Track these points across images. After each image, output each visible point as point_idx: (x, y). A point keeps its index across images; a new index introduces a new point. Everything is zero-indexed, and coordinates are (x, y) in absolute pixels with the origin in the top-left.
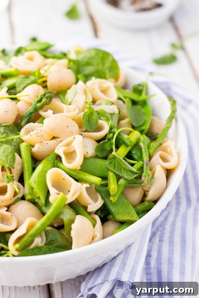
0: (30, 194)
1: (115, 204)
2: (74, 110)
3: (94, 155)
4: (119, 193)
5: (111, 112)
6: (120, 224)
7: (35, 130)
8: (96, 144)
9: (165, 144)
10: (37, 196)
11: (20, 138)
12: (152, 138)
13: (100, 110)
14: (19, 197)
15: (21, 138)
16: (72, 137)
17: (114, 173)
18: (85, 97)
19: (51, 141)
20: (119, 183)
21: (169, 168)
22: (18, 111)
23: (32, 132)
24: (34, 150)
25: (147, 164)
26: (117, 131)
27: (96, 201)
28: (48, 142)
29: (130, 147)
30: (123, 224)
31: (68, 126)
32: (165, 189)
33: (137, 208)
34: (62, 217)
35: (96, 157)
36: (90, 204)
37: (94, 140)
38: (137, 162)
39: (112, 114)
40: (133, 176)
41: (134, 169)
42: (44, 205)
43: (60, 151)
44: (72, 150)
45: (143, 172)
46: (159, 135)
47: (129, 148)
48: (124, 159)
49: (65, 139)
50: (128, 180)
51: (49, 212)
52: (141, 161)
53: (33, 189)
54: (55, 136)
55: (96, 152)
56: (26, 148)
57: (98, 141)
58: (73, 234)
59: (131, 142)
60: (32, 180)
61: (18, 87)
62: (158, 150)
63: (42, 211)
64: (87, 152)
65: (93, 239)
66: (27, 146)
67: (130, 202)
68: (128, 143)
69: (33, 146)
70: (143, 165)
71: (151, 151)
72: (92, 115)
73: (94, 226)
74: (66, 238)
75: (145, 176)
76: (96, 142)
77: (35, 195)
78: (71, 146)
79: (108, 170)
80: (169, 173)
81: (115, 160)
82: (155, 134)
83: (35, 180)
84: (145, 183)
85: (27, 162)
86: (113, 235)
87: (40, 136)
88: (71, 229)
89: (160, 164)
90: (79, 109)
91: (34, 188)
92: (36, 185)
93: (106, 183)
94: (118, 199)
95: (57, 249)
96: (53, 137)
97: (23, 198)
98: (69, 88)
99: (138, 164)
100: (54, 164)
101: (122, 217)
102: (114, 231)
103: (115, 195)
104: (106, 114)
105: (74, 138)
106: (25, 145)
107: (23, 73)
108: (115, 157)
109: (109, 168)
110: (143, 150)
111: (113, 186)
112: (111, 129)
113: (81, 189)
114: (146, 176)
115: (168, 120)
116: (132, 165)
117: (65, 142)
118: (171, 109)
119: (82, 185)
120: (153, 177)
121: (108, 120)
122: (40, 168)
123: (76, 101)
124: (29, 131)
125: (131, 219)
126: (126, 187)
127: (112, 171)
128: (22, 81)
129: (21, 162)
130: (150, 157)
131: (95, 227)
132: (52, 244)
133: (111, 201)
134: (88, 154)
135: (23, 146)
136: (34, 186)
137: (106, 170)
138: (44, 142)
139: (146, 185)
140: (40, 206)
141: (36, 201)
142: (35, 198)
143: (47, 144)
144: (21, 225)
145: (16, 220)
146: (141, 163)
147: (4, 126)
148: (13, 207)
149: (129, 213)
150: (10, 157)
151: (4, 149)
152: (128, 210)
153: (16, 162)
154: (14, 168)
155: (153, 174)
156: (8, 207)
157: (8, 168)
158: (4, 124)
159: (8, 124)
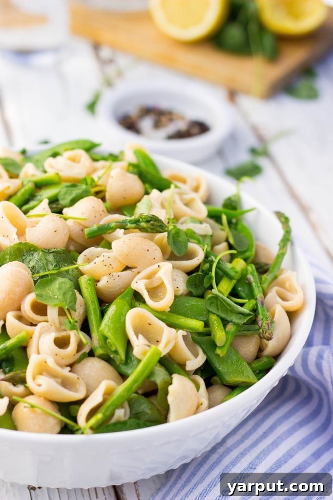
0: (102, 347)
1: (223, 359)
3: (185, 293)
4: (228, 343)
5: (203, 233)
6: (230, 390)
7: (100, 256)
8: (187, 277)
9: (281, 277)
10: (113, 349)
11: (77, 268)
12: (260, 270)
13: (187, 229)
14: (85, 352)
15: (80, 268)
16: (157, 265)
17: (218, 316)
18: (164, 211)
19: (125, 272)
20: (227, 329)
21: (292, 309)
22: (70, 231)
23: (97, 258)
25: (262, 303)
26: (216, 258)
27: (196, 355)
28: (119, 273)
29: (235, 280)
30: (234, 388)
31: (148, 250)
32: (288, 339)
33: (252, 366)
34: (153, 379)
35: (190, 294)
36: (189, 360)
37: (183, 271)
38: (247, 300)
39: (204, 236)
40: (245, 318)
41: (245, 310)
42: (124, 362)
43: (140, 285)
44: (155, 285)
45: (259, 314)
46: (269, 266)
47: (234, 282)
48: (228, 297)
49: (144, 269)
50: (239, 325)
52: (252, 299)
53: (106, 338)
54: (129, 266)
55: (187, 287)
56: (89, 283)
57: (189, 273)
58: (170, 399)
59: (237, 272)
60: (105, 327)
61: (63, 199)
62: (271, 285)
63: (121, 373)
64: (178, 287)
65: (197, 409)
66: (89, 280)
67: (243, 357)
68: (232, 274)
69: (98, 281)
70: (257, 305)
72: (178, 236)
74: (158, 410)
75: (262, 320)
76: (186, 275)
77: (110, 347)
78: (153, 279)
79: (209, 312)
80: (292, 315)
81: (217, 301)
82: (262, 264)
83: (108, 326)
85: (92, 302)
86: (223, 402)
87: (108, 265)
88: (167, 393)
89: (279, 303)
91: (108, 337)
92: (111, 333)
93: (206, 331)
94: (227, 353)
96: (124, 267)
97: (91, 354)
98: (139, 201)
100: (132, 304)
101: (234, 376)
102: (224, 398)
103: (223, 346)
104: (196, 236)
105: (159, 266)
106: (87, 279)
107: (66, 180)
108: (216, 297)
109: (210, 310)
110: (254, 284)
111: (220, 335)
112: (207, 257)
113: (176, 338)
114: (264, 319)
115: (282, 244)
116: (242, 305)
117: (144, 273)
118: (284, 229)
119: (177, 331)
120: (272, 322)
121: (199, 243)
122: (112, 310)
124: (88, 259)
125: (247, 380)
126: (236, 336)
127: (214, 314)
128: (68, 190)
129: (83, 303)
130: (265, 294)
131: (199, 392)
132: (138, 418)
133: (218, 355)
134: (179, 290)
135: (83, 281)
136: (108, 334)
137: (205, 312)
138: (114, 274)
139: (267, 331)
140: (117, 363)
141: (112, 356)
142: (109, 352)
143: (119, 276)
144: (91, 393)
145: (84, 384)
146: (253, 302)
147: (53, 252)
148: (78, 367)
149: (243, 372)
150: (69, 295)
151: (59, 284)
152: (242, 368)
153: (78, 302)
154: (75, 311)
155: (273, 316)
156: (71, 366)
157: (68, 309)
158: (53, 250)
159: (59, 250)
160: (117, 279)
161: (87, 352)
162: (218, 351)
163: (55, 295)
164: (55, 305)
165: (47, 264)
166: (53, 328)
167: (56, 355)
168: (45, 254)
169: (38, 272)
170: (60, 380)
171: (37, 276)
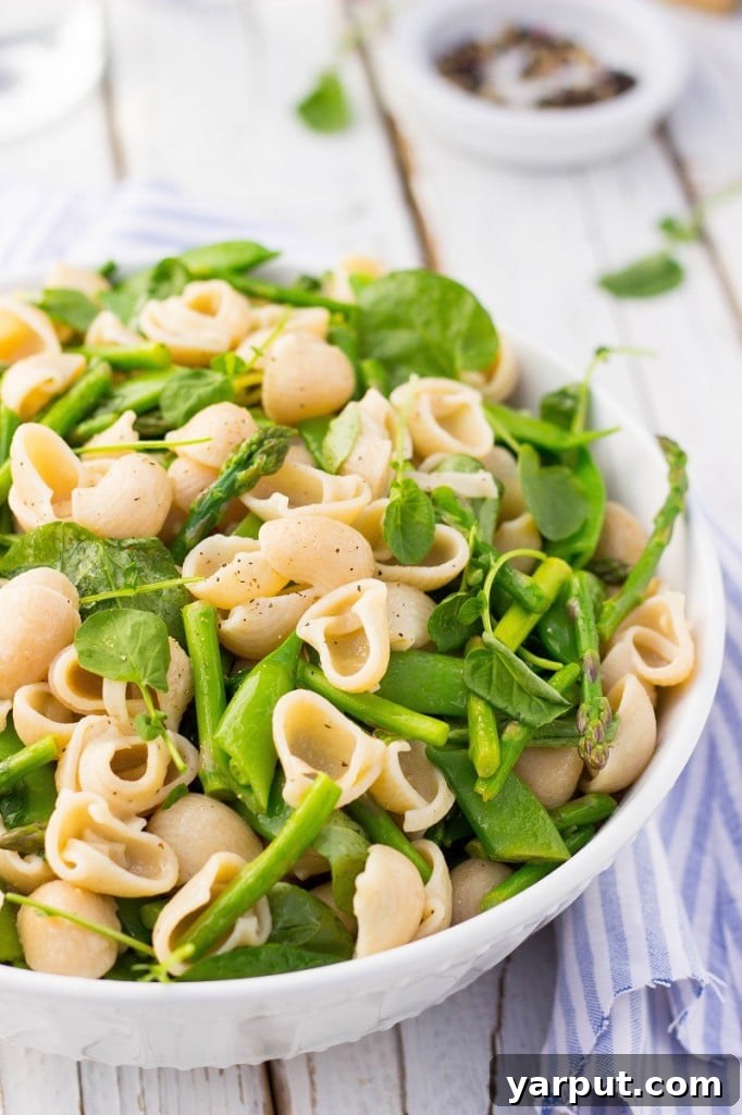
0: (219, 774)
1: (491, 806)
2: (357, 494)
3: (420, 643)
4: (505, 769)
5: (476, 494)
6: (507, 871)
7: (230, 560)
8: (429, 606)
9: (651, 602)
10: (243, 781)
11: (181, 587)
12: (608, 578)
13: (439, 489)
14: (183, 785)
15: (187, 586)
16: (355, 585)
17: (489, 703)
18: (388, 444)
19: (283, 598)
20: (505, 737)
21: (664, 683)
22: (174, 491)
23: (222, 568)
24: (229, 625)
25: (594, 674)
26: (496, 561)
27: (429, 795)
28: (273, 600)
29: (538, 613)
30: (516, 868)
31: (338, 550)
32: (650, 753)
34: (324, 851)
35: (429, 648)
36: (411, 808)
37: (420, 590)
38: (560, 665)
39: (477, 502)
40: (550, 714)
41: (552, 689)
42: (265, 812)
43: (313, 630)
44: (351, 628)
45: (583, 701)
46: (629, 569)
47: (534, 618)
48: (517, 654)
49: (329, 591)
50: (534, 728)
51: (284, 834)
52: (573, 661)
53: (228, 758)
54: (296, 581)
55: (429, 631)
56: (203, 622)
57: (436, 594)
58: (360, 905)
59: (540, 598)
60: (226, 730)
61: (170, 409)
62: (623, 624)
63: (258, 830)
64: (401, 635)
65: (422, 921)
66: (205, 615)
67: (538, 797)
68: (533, 601)
69: (225, 614)
70: (581, 675)
71: (607, 626)
72: (414, 509)
73: (426, 880)
74: (337, 919)
75: (588, 715)
76: (428, 599)
77: (236, 777)
78: (348, 615)
79: (469, 692)
80: (664, 699)
81: (491, 660)
82: (615, 565)
83: (235, 730)
84: (590, 740)
85: (206, 667)
87: (248, 581)
88: (353, 890)
89: (635, 671)
90: (371, 486)
91: (231, 754)
92: (238, 747)
93: (461, 735)
94: (503, 790)
95: (308, 955)
96: (287, 582)
97: (196, 787)
98: (337, 412)
99: (565, 674)
100: (295, 673)
101: (514, 847)
102: (488, 894)
103: (490, 779)
104: (459, 504)
105: (359, 588)
106: (200, 611)
107: (180, 360)
108: (489, 650)
109: (471, 686)
110: (580, 623)
111: (486, 749)
112: (476, 554)
113: (384, 759)
114: (593, 715)
115: (661, 520)
116: (547, 674)
117: (327, 601)
118: (671, 480)
119: (388, 744)
120: (613, 717)
121: (464, 523)
122: (249, 687)
123: (360, 458)
124: (209, 562)
125: (544, 853)
126: (526, 749)
127: (481, 698)
128: (181, 388)
129: (187, 669)
130: (604, 648)
131: (429, 884)
132: (291, 939)
133: (480, 796)
134: (404, 640)
135: (192, 615)
136: (233, 750)
137: (461, 692)
138: (262, 600)
139: (594, 746)
140: (251, 813)
141: (240, 796)
142: (234, 787)
143: (271, 606)
144: (191, 876)
145: (176, 859)
146: (572, 669)
147: (130, 547)
148: (164, 818)
149: (535, 835)
150: (153, 652)
151: (133, 626)
152: (534, 825)
153: (173, 667)
154: (166, 690)
155: (615, 705)
156: (149, 815)
157: (148, 687)
158: (130, 542)
159: (143, 540)
160: (267, 611)
161: (187, 784)
162: (481, 788)
163: (121, 654)
164: (119, 679)
165: (114, 575)
166: (112, 729)
167: (115, 793)
168: (112, 550)
169: (95, 592)
170: (121, 848)
171: (91, 600)
